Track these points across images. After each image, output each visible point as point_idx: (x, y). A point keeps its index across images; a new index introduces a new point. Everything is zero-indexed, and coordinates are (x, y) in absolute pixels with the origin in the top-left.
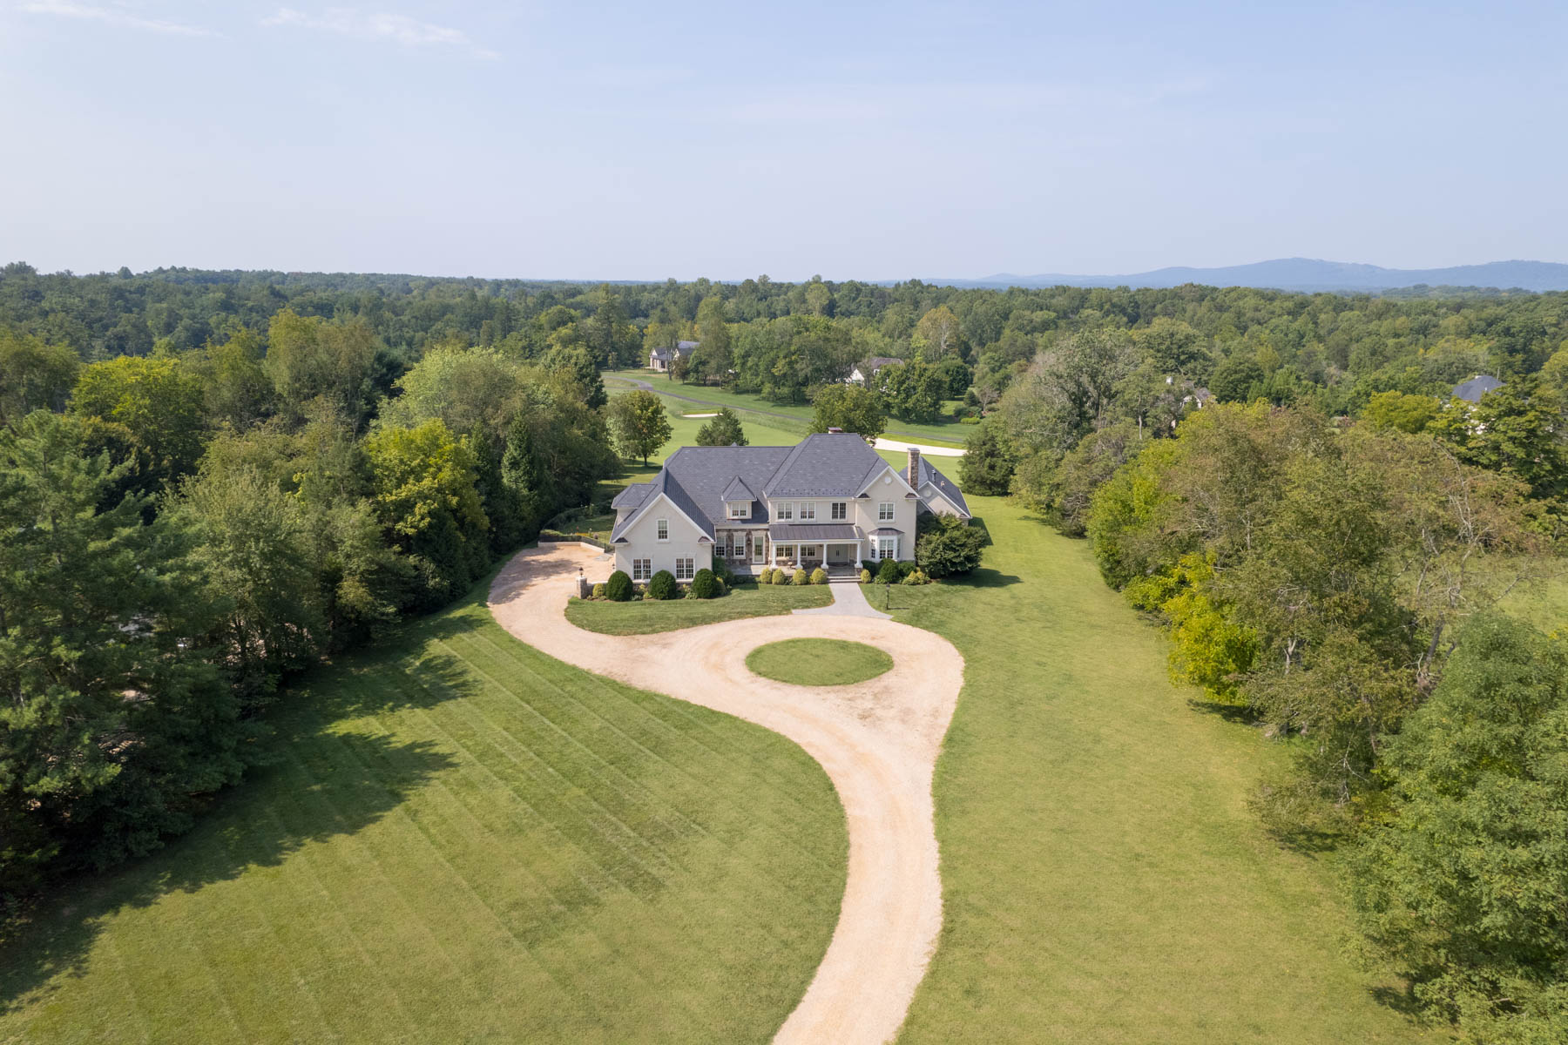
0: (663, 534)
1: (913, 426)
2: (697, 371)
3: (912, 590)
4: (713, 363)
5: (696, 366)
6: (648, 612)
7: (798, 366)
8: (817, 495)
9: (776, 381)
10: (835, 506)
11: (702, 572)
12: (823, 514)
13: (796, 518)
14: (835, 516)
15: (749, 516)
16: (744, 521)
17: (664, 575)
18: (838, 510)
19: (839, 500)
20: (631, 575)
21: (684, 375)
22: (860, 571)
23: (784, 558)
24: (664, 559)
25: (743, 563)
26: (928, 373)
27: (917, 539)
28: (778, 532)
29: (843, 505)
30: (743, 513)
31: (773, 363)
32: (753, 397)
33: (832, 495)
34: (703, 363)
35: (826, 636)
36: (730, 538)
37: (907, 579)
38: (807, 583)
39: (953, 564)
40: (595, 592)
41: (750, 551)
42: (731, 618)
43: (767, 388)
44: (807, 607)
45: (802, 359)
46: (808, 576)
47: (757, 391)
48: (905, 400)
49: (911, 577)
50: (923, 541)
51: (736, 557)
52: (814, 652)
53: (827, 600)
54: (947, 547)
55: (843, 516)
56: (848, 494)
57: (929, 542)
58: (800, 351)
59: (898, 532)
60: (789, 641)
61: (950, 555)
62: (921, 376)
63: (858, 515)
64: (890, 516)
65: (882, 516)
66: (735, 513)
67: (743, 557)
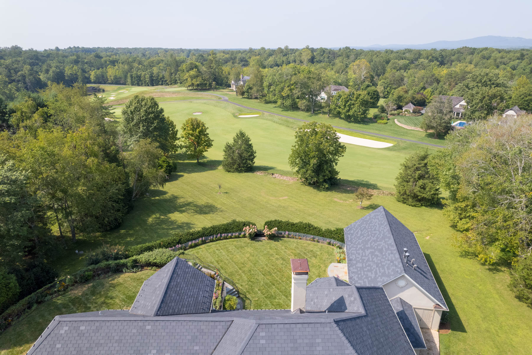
1: (352, 124)
2: (248, 92)
4: (255, 89)
5: (248, 90)
7: (294, 91)
9: (283, 98)
21: (243, 94)
26: (361, 97)
31: (283, 89)
32: (273, 105)
34: (251, 88)
43: (279, 102)
45: (297, 88)
47: (275, 102)
48: (348, 111)
58: (296, 83)
62: (357, 98)
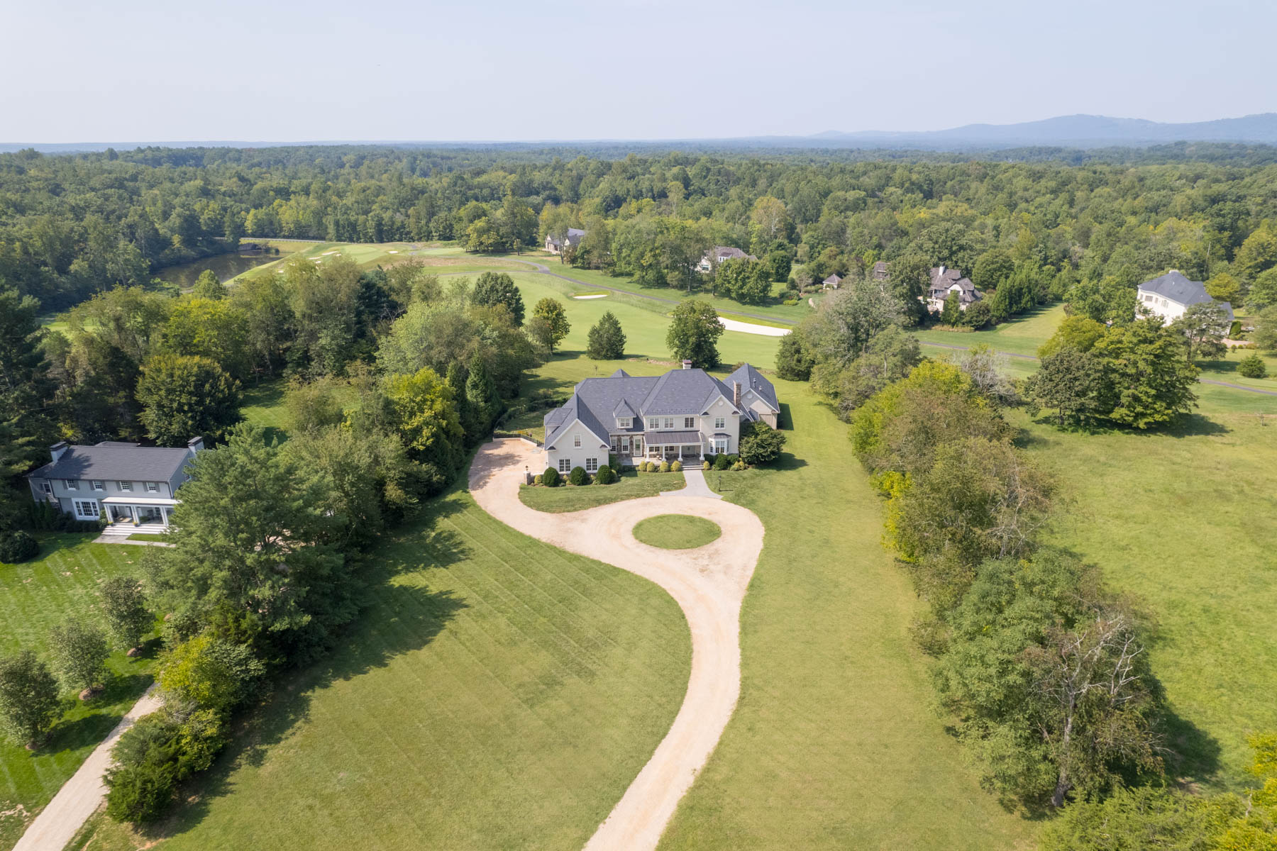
0: (578, 444)
1: (747, 307)
2: (583, 258)
3: (735, 475)
4: (596, 253)
5: (583, 254)
6: (571, 495)
7: (661, 259)
8: (675, 413)
9: (642, 268)
10: (687, 419)
11: (603, 467)
12: (679, 425)
13: (662, 428)
14: (687, 426)
15: (631, 426)
16: (628, 430)
17: (579, 470)
18: (689, 422)
19: (689, 416)
20: (558, 469)
21: (573, 260)
22: (703, 462)
23: (654, 453)
24: (579, 461)
25: (627, 456)
26: (759, 267)
27: (740, 439)
28: (650, 437)
29: (692, 419)
30: (628, 425)
31: (642, 255)
32: (627, 279)
33: (684, 413)
34: (588, 252)
35: (681, 513)
36: (619, 440)
37: (733, 467)
38: (669, 470)
39: (763, 457)
40: (536, 481)
41: (632, 448)
42: (622, 499)
43: (637, 275)
44: (669, 490)
45: (664, 253)
46: (669, 466)
47: (630, 274)
48: (741, 288)
49: (736, 465)
50: (743, 441)
51: (623, 452)
52: (674, 525)
53: (681, 485)
54: (759, 445)
55: (692, 426)
56: (695, 412)
57: (748, 442)
58: (663, 246)
59: (728, 436)
60: (658, 517)
61: (761, 451)
62: (753, 269)
63: (701, 425)
64: (722, 425)
65: (717, 426)
66: (622, 425)
67: (628, 452)
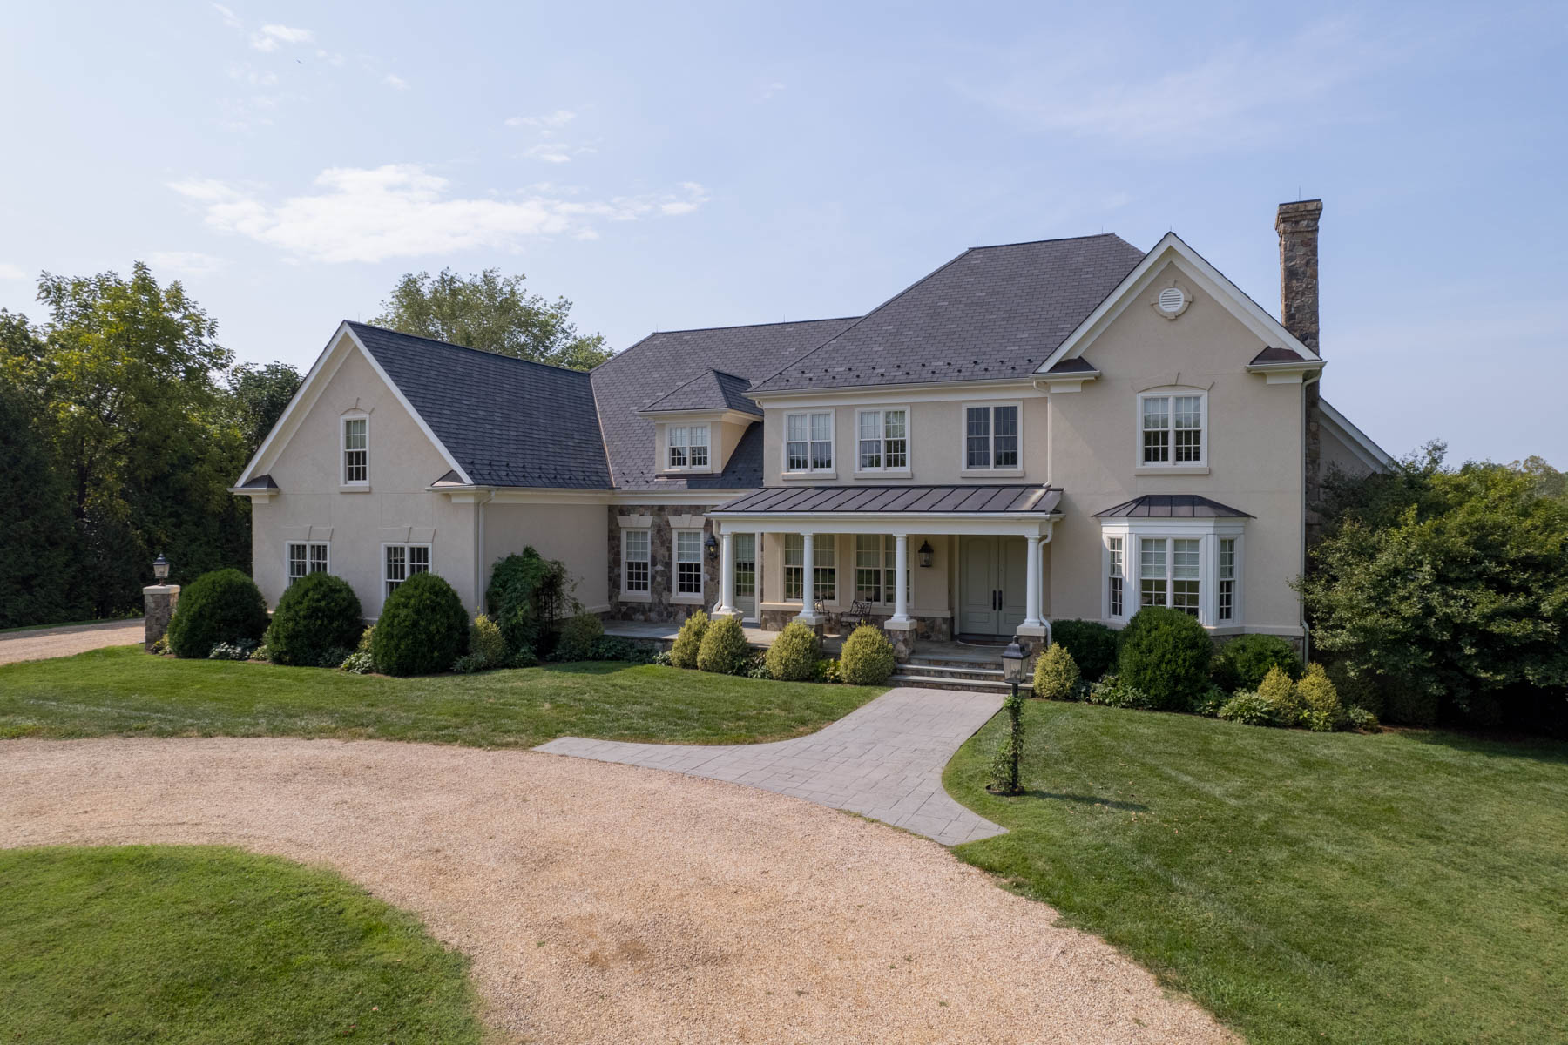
0: (356, 466)
8: (911, 378)
10: (977, 417)
12: (938, 456)
13: (848, 467)
14: (976, 457)
15: (719, 464)
18: (988, 435)
19: (992, 399)
22: (1030, 650)
24: (357, 546)
27: (1312, 542)
29: (1007, 416)
30: (699, 457)
36: (662, 534)
41: (716, 580)
46: (824, 650)
49: (1271, 689)
50: (1339, 551)
51: (680, 595)
54: (1454, 572)
55: (1008, 458)
56: (1020, 369)
57: (1371, 551)
59: (1226, 511)
63: (1058, 446)
64: (1189, 444)
65: (1154, 447)
66: (677, 457)
67: (699, 599)
